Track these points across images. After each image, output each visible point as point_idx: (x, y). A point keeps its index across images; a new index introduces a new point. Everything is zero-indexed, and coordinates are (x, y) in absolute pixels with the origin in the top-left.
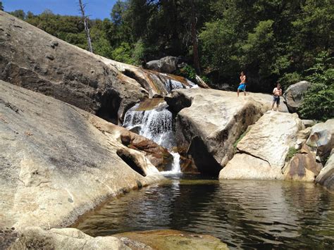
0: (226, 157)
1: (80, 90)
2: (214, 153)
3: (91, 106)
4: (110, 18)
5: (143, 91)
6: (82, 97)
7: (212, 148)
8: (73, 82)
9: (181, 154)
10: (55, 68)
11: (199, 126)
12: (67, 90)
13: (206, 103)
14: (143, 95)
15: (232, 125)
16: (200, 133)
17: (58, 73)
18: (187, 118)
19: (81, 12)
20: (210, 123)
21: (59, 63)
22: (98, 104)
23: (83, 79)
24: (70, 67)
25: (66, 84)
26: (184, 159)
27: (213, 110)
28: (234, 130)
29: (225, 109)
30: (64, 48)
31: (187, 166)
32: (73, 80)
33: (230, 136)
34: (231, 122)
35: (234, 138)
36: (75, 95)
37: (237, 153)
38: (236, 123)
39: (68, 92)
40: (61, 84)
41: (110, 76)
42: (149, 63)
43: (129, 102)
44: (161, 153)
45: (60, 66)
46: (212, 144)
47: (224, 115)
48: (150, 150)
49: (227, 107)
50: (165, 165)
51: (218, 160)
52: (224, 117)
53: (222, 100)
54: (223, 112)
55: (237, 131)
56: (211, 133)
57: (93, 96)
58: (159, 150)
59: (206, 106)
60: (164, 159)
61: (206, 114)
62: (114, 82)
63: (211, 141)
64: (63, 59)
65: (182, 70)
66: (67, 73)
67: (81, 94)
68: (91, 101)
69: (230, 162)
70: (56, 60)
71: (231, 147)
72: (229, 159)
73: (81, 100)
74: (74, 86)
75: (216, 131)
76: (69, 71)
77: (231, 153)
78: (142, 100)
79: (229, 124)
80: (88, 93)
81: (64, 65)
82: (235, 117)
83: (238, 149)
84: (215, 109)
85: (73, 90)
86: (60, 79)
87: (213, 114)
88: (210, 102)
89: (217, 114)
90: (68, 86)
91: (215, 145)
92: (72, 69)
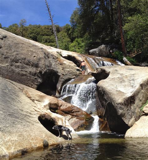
0: (133, 119)
1: (24, 69)
2: (123, 115)
3: (33, 81)
4: (70, 24)
5: (78, 70)
6: (26, 75)
7: (120, 111)
8: (18, 64)
9: (100, 117)
10: (3, 54)
11: (110, 93)
12: (13, 70)
13: (119, 76)
14: (78, 72)
15: (139, 92)
16: (111, 99)
17: (5, 58)
18: (102, 87)
19: (51, 21)
20: (119, 91)
21: (6, 51)
22: (40, 80)
23: (26, 61)
24: (15, 53)
25: (11, 65)
26: (102, 120)
27: (124, 81)
28: (140, 96)
29: (133, 80)
30: (11, 39)
31: (104, 126)
32: (17, 62)
33: (137, 101)
34: (138, 89)
35: (141, 103)
36: (19, 74)
37: (143, 115)
38: (142, 91)
39: (13, 71)
40: (7, 66)
41: (51, 59)
42: (91, 51)
43: (66, 78)
44: (83, 116)
45: (7, 53)
46: (121, 108)
47: (132, 84)
48: (75, 114)
49: (135, 78)
50: (87, 126)
51: (126, 122)
52: (132, 86)
53: (133, 72)
54: (132, 82)
55: (143, 97)
56: (119, 99)
57: (35, 74)
58: (82, 114)
59: (119, 77)
60: (86, 120)
61: (117, 84)
62: (54, 64)
63: (120, 105)
64: (10, 47)
65: (113, 54)
66: (13, 58)
67: (24, 73)
68: (33, 78)
69: (136, 123)
70: (4, 48)
71: (138, 110)
72: (136, 120)
73: (24, 77)
74: (18, 67)
75: (124, 97)
76: (14, 56)
77: (138, 115)
78: (77, 76)
79: (136, 91)
80: (30, 72)
81: (10, 52)
82: (141, 85)
83: (144, 112)
84: (126, 80)
85: (17, 70)
86: (7, 62)
87: (123, 84)
88: (122, 74)
89: (126, 84)
90: (13, 67)
91: (123, 109)
92: (17, 54)
